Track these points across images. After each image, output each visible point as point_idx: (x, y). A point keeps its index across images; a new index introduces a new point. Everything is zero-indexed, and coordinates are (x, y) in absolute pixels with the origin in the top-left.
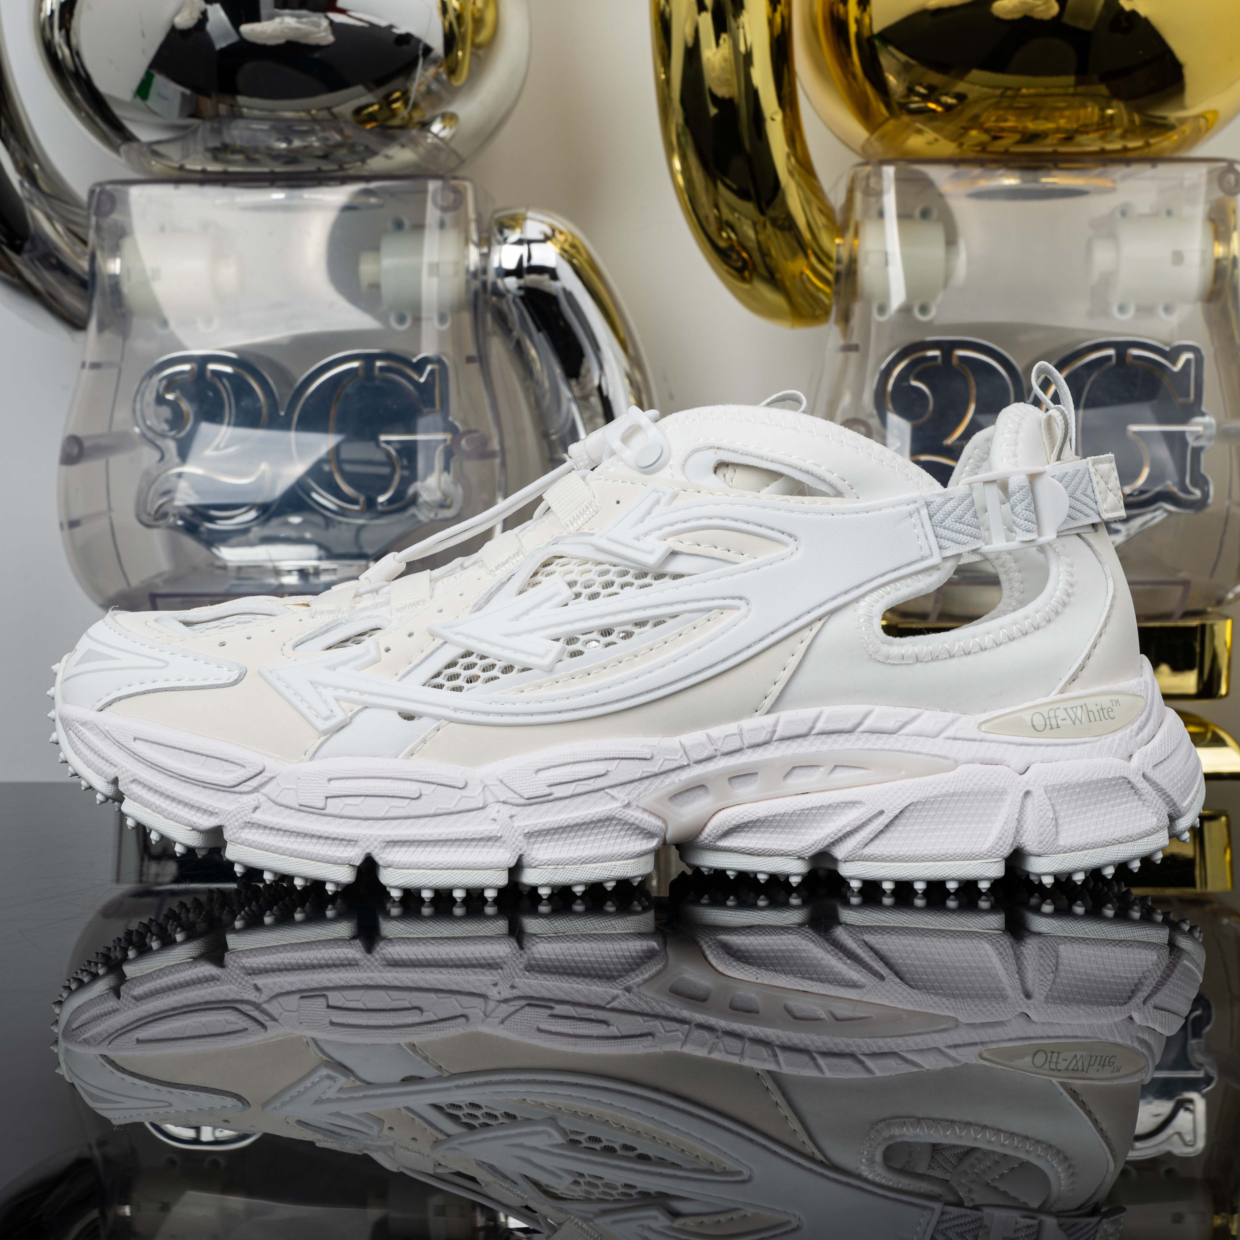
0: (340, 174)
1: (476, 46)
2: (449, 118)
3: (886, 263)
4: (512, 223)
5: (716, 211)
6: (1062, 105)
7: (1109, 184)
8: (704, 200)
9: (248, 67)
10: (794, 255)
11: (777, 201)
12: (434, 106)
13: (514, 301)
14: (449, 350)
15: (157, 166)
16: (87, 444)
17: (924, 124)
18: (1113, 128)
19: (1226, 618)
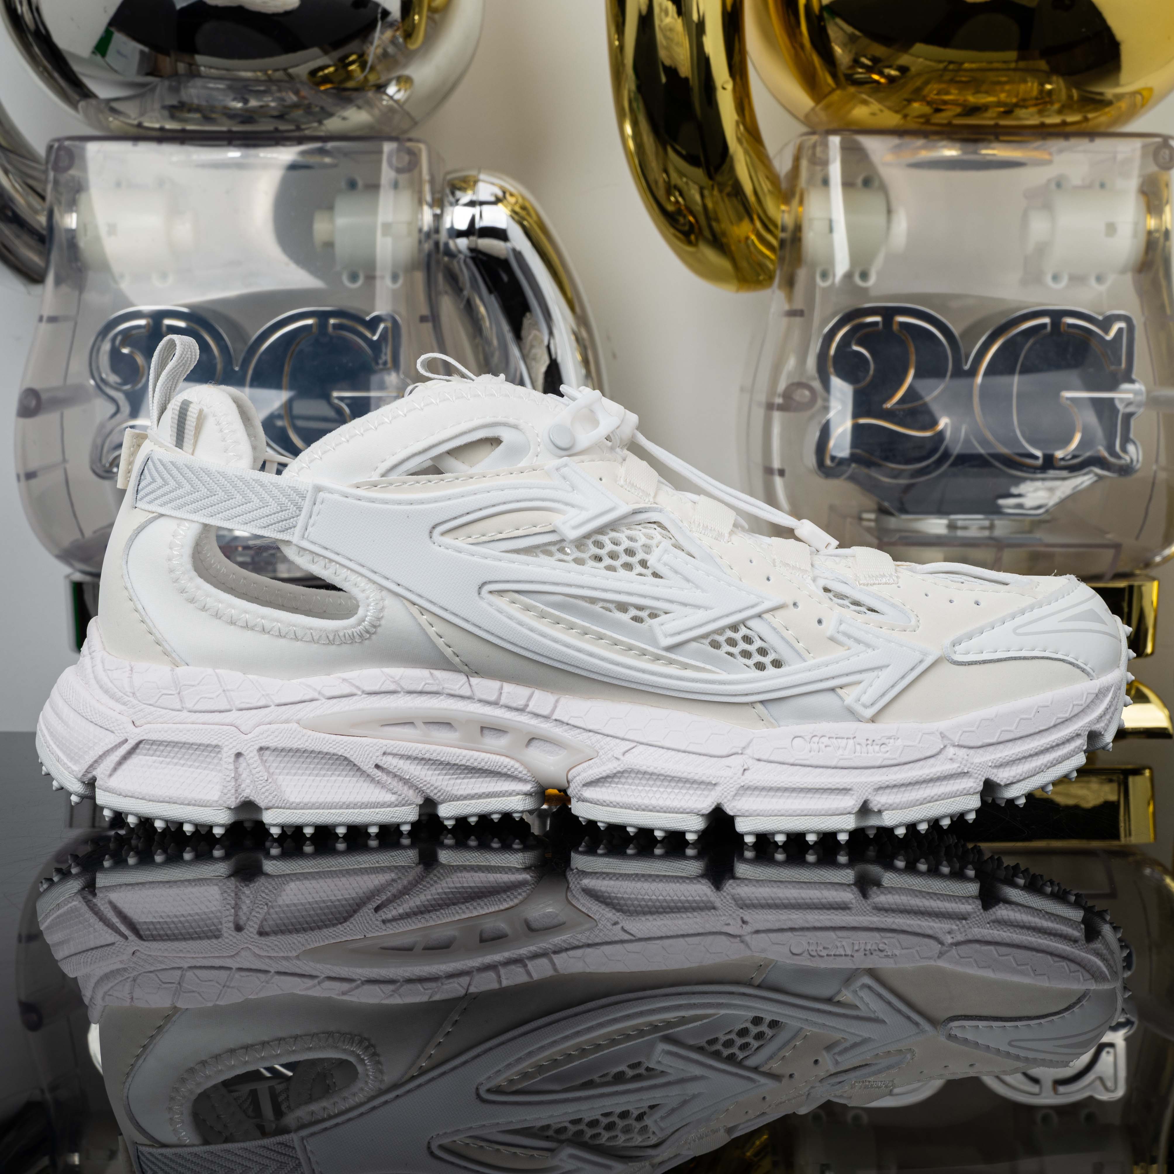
0: (297, 134)
1: (433, 10)
2: (404, 81)
3: (831, 230)
4: (464, 185)
5: (665, 176)
6: (1004, 79)
7: (1046, 157)
8: (654, 164)
9: (208, 27)
10: (740, 219)
11: (725, 167)
12: (389, 70)
13: (465, 261)
14: (403, 310)
15: (114, 123)
16: (44, 396)
17: (870, 96)
18: (1052, 103)
19: (1153, 579)
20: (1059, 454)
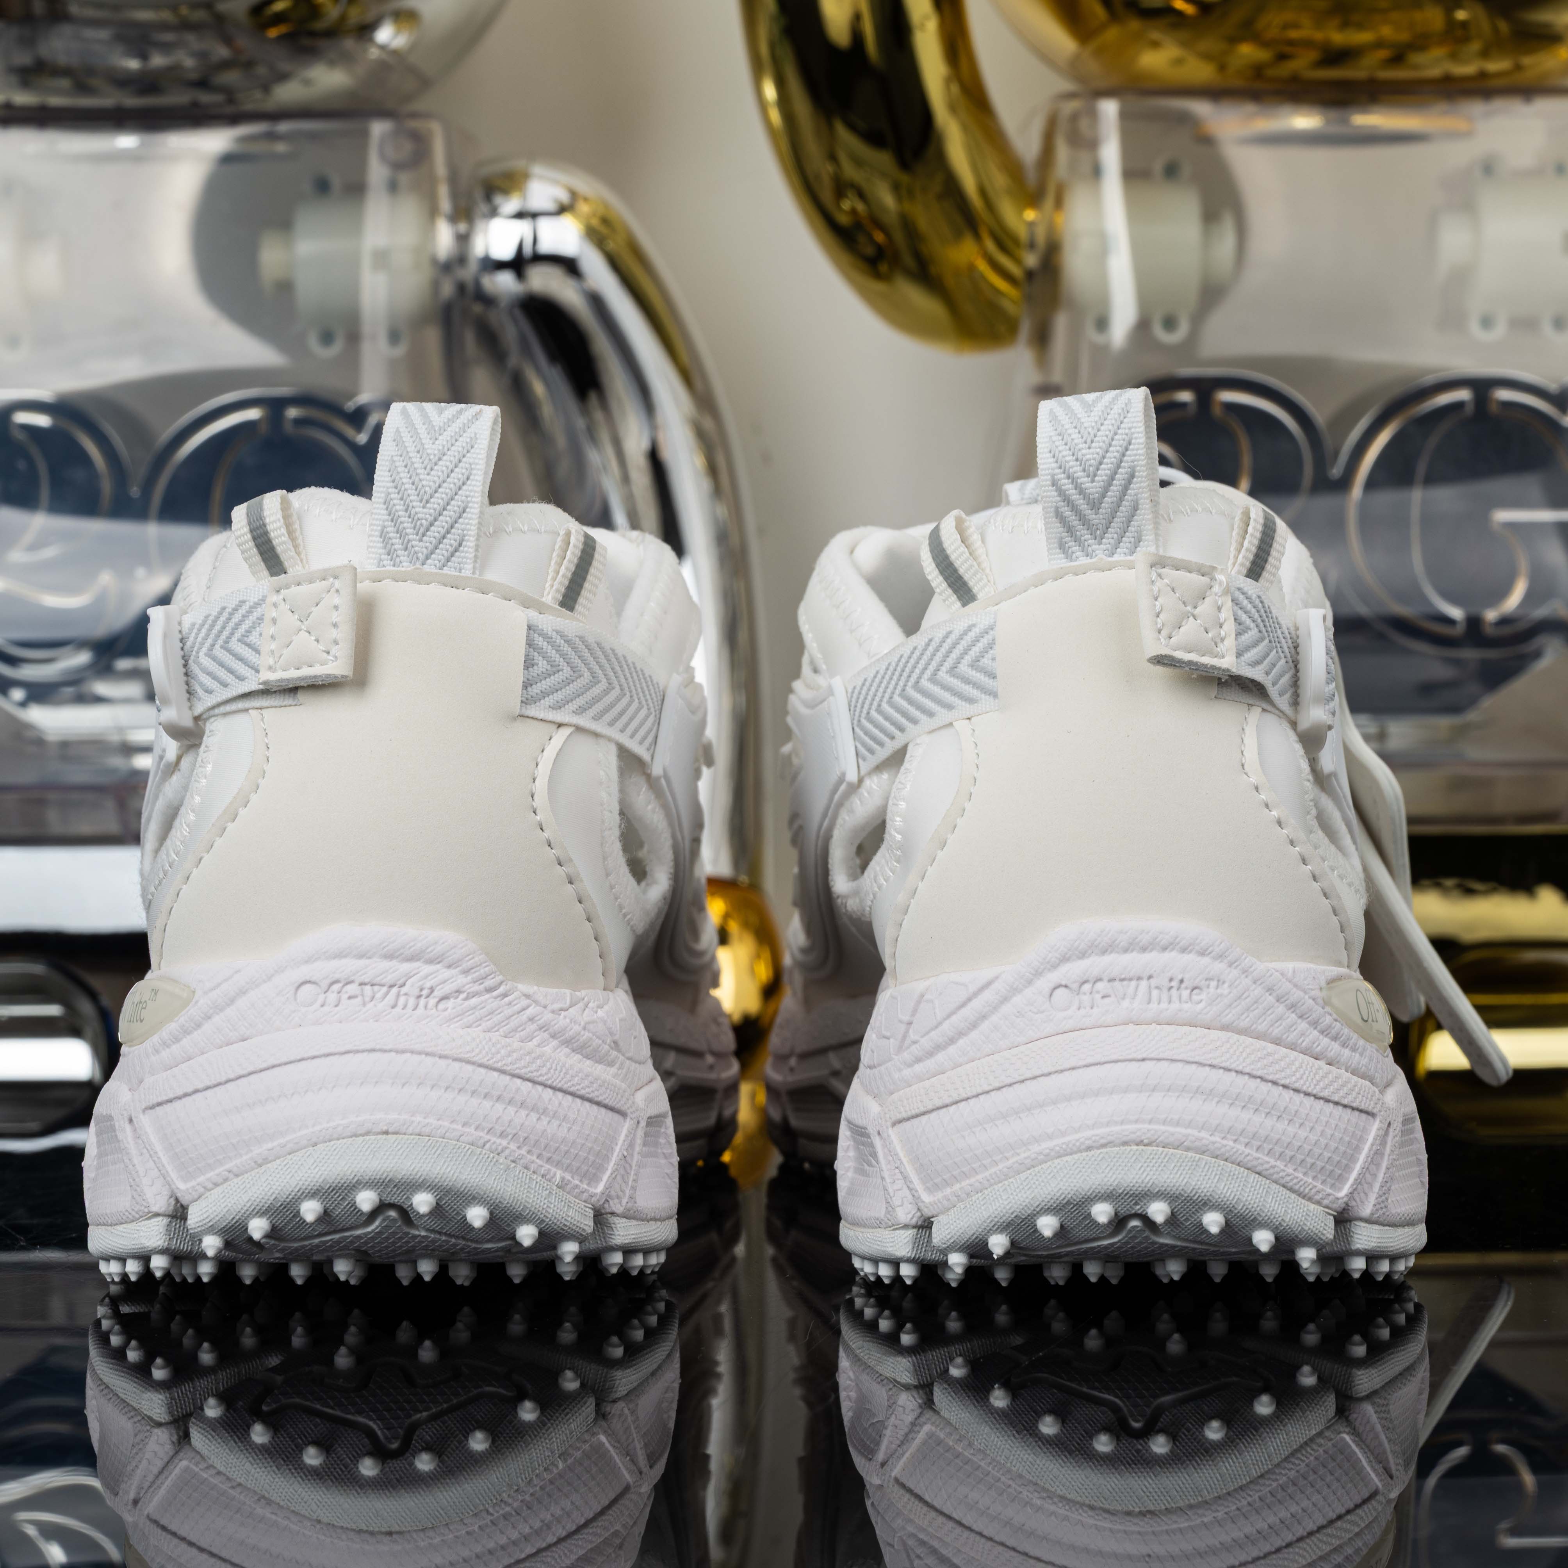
0: (229, 110)
2: (405, 16)
3: (1107, 251)
4: (506, 184)
5: (832, 167)
7: (1461, 126)
8: (813, 148)
10: (958, 235)
11: (931, 151)
13: (510, 311)
14: (405, 388)
17: (1164, 35)
18: (1466, 39)
20: (1491, 615)
